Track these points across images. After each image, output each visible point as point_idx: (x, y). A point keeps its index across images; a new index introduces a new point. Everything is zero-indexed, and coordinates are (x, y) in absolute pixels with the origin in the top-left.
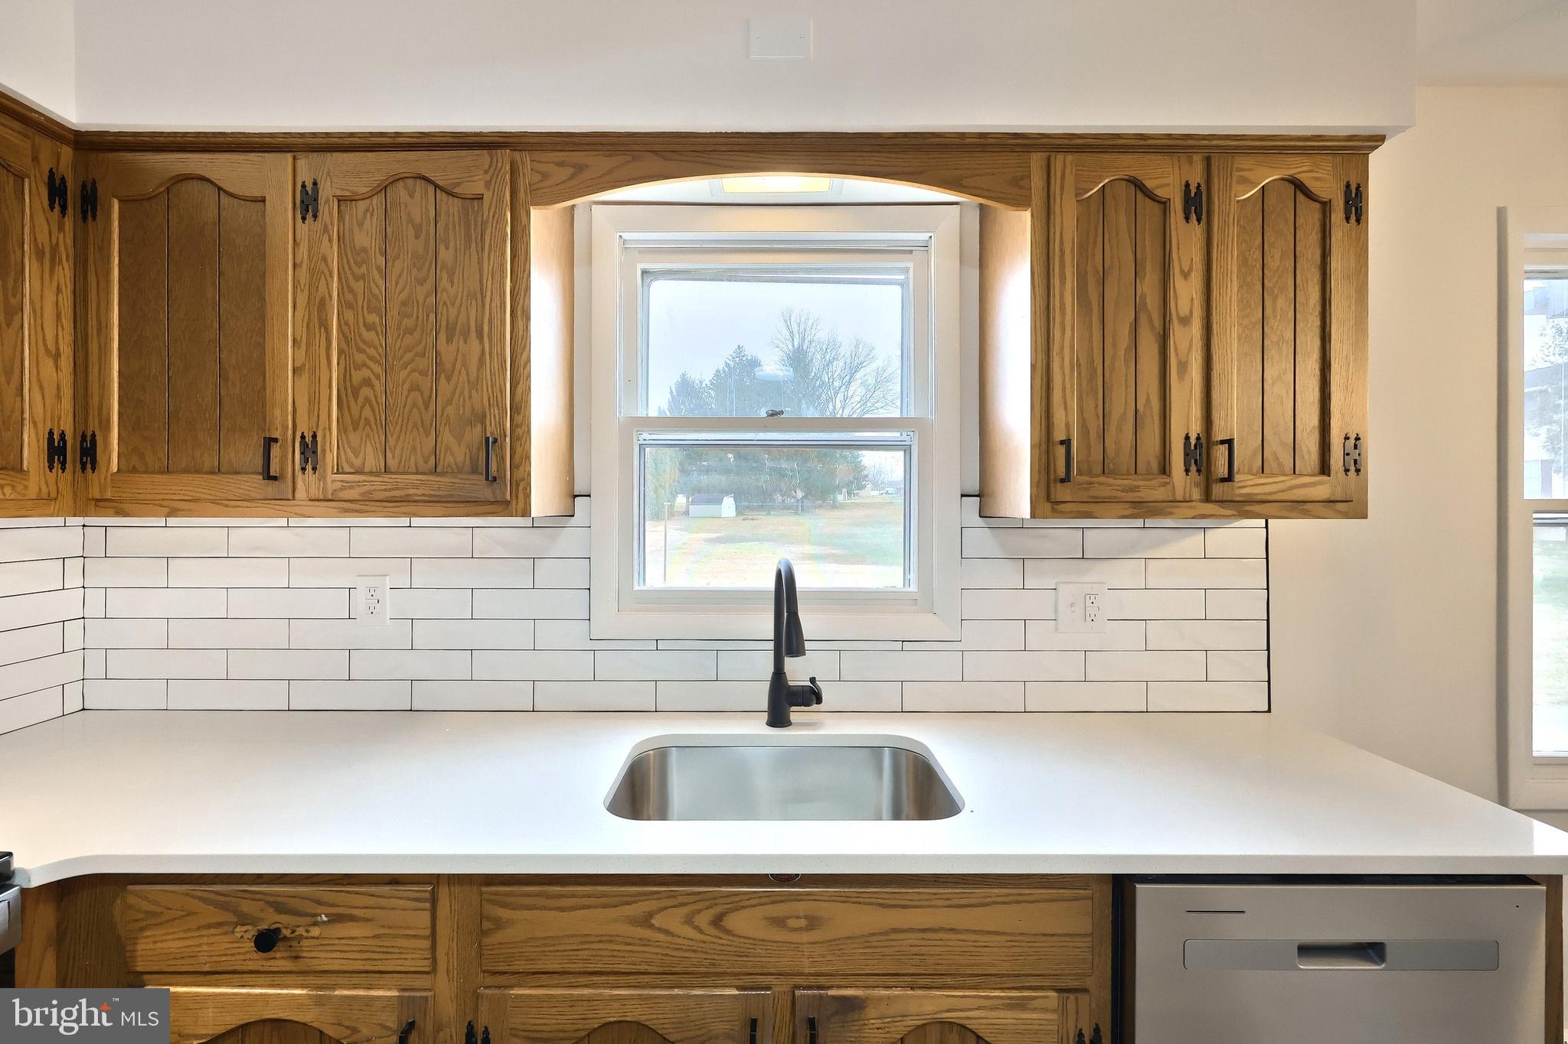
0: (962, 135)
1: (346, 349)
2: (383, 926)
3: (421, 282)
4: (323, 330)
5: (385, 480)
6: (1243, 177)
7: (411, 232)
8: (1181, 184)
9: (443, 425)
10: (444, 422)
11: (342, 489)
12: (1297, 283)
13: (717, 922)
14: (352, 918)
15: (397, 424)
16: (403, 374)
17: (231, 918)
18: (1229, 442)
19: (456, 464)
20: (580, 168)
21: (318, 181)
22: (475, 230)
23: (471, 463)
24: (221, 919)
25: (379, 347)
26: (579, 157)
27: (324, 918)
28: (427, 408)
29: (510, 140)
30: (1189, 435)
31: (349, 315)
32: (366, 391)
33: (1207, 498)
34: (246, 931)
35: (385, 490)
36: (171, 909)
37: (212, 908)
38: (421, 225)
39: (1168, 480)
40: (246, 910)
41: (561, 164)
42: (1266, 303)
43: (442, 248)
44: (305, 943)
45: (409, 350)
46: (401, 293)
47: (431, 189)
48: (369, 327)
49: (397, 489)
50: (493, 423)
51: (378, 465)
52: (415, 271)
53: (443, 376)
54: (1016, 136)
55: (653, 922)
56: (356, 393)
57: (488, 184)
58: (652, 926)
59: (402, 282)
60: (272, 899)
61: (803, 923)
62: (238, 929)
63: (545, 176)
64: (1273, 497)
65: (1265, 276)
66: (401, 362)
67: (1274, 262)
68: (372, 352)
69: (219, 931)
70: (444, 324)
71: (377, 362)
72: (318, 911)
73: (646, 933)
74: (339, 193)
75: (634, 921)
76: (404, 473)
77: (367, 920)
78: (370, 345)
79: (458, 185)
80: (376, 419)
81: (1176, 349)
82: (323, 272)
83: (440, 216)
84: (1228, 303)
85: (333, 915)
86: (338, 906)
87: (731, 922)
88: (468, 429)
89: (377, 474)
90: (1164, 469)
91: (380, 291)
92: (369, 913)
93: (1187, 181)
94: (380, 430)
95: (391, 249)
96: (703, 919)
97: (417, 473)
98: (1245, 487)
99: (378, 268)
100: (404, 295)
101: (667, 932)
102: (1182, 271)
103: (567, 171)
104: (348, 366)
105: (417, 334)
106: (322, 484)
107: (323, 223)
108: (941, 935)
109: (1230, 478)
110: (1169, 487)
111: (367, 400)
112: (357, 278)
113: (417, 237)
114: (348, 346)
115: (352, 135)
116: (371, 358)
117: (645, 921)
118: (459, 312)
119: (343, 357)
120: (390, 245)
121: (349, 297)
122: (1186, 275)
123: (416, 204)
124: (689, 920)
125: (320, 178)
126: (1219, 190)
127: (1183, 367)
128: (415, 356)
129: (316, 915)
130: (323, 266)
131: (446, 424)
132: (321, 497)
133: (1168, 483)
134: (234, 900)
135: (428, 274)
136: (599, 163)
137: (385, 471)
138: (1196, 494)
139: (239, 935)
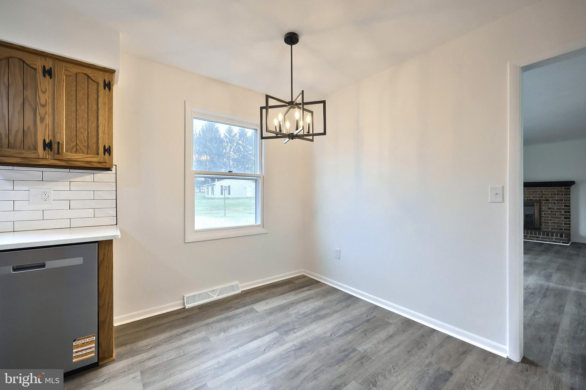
6: (67, 69)
8: (41, 65)
12: (89, 103)
30: (45, 139)
39: (36, 152)
42: (77, 106)
64: (80, 160)
65: (77, 99)
81: (39, 113)
84: (61, 104)
90: (34, 149)
93: (44, 65)
98: (68, 156)
102: (42, 91)
109: (59, 153)
110: (37, 154)
122: (44, 93)
126: (57, 71)
127: (42, 119)
133: (36, 153)
138: (49, 157)
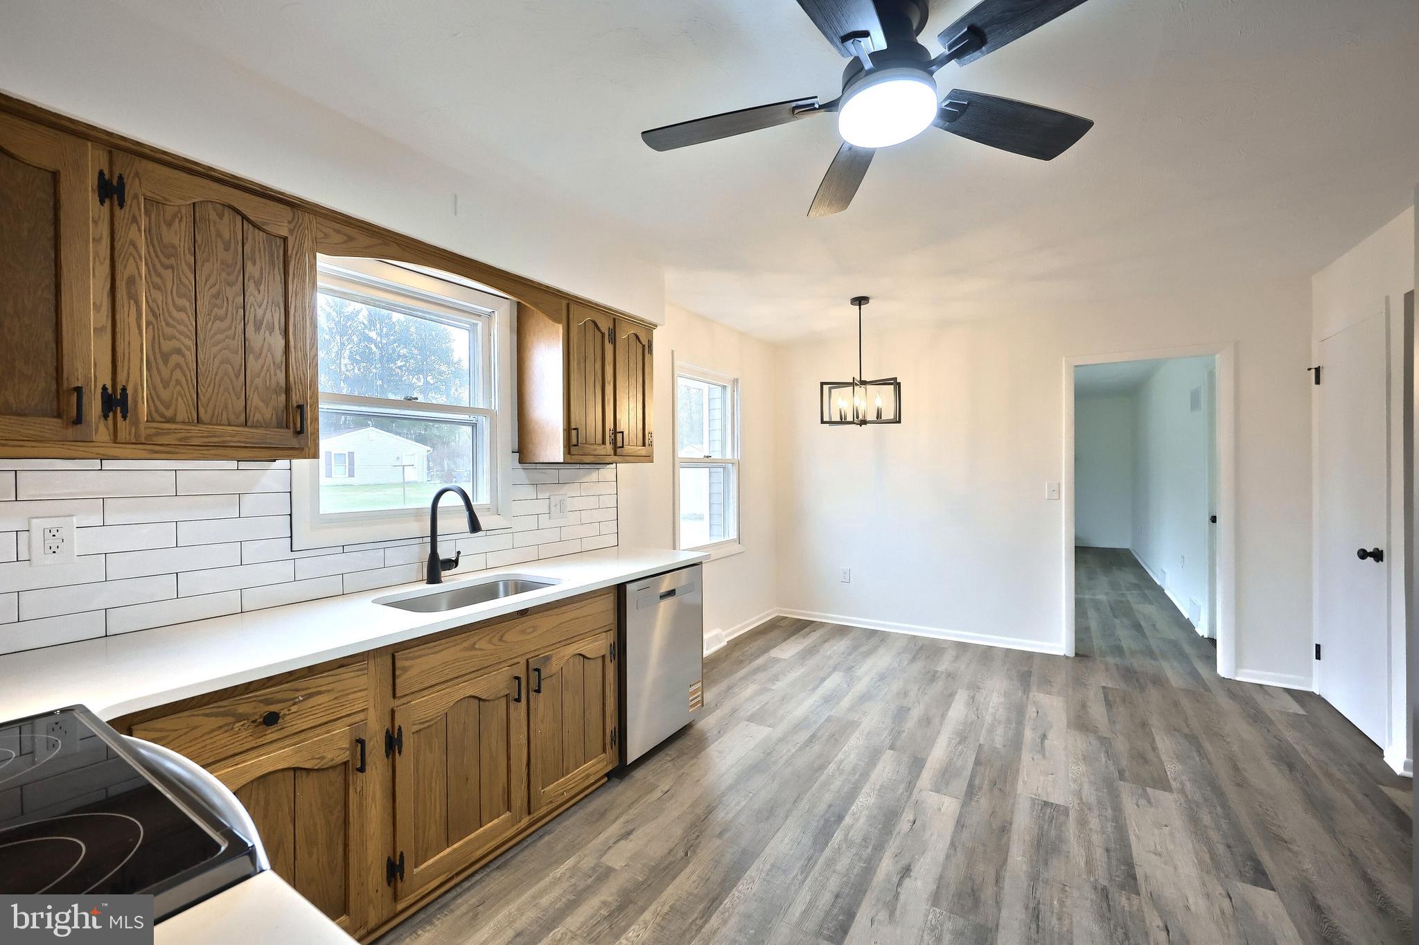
0: (541, 285)
1: (154, 322)
2: (339, 691)
3: (230, 284)
4: (132, 302)
5: (202, 429)
6: (624, 329)
7: (220, 245)
8: (607, 327)
9: (252, 392)
10: (252, 390)
11: (157, 434)
12: (637, 374)
13: (501, 639)
14: (320, 693)
15: (209, 386)
16: (215, 349)
17: (230, 719)
18: (622, 432)
19: (264, 422)
20: (351, 239)
21: (125, 177)
22: (277, 258)
23: (277, 420)
24: (221, 723)
25: (190, 327)
26: (349, 231)
27: (300, 698)
28: (237, 376)
29: (307, 206)
30: (611, 429)
31: (158, 296)
32: (175, 359)
33: (615, 454)
34: (242, 725)
35: (203, 437)
36: (176, 730)
37: (213, 718)
38: (230, 242)
40: (241, 711)
41: (338, 232)
42: (629, 380)
43: (249, 265)
44: (287, 718)
45: (221, 331)
46: (211, 288)
47: (239, 219)
48: (179, 309)
49: (214, 436)
50: (298, 395)
51: (190, 417)
52: (224, 275)
53: (251, 356)
54: (559, 291)
55: (476, 646)
56: (166, 358)
57: (291, 231)
58: (476, 649)
59: (212, 281)
60: (262, 698)
61: (532, 629)
62: (237, 725)
63: (326, 236)
65: (629, 369)
66: (212, 341)
67: (631, 365)
68: (181, 328)
69: (221, 731)
70: (252, 318)
71: (187, 336)
72: (296, 696)
73: (473, 653)
74: (149, 194)
75: (466, 649)
76: (220, 425)
77: (329, 691)
78: (181, 322)
79: (267, 224)
80: (187, 381)
81: (607, 394)
82: (131, 254)
83: (247, 239)
84: (620, 378)
85: (305, 695)
86: (310, 688)
87: (505, 638)
88: (274, 396)
89: (189, 423)
90: (604, 443)
91: (191, 284)
92: (329, 687)
93: (609, 327)
94: (192, 390)
95: (201, 253)
96: (495, 640)
97: (230, 425)
98: (625, 450)
99: (188, 265)
100: (214, 291)
101: (482, 649)
102: (608, 363)
103: (343, 238)
104: (157, 336)
105: (227, 323)
106: (133, 430)
107: (131, 214)
108: (573, 622)
109: (623, 447)
111: (178, 366)
112: (166, 267)
113: (226, 250)
114: (157, 319)
115: (165, 153)
116: (182, 333)
117: (473, 647)
118: (265, 314)
119: (151, 327)
120: (200, 249)
121: (157, 280)
122: (609, 365)
123: (227, 226)
124: (490, 642)
125: (127, 174)
126: (618, 333)
127: (609, 403)
128: (226, 338)
129: (295, 698)
130: (132, 249)
131: (255, 391)
132: (134, 441)
133: (605, 448)
134: (233, 707)
135: (237, 280)
136: (363, 240)
137: (198, 422)
138: (612, 452)
139: (237, 729)
